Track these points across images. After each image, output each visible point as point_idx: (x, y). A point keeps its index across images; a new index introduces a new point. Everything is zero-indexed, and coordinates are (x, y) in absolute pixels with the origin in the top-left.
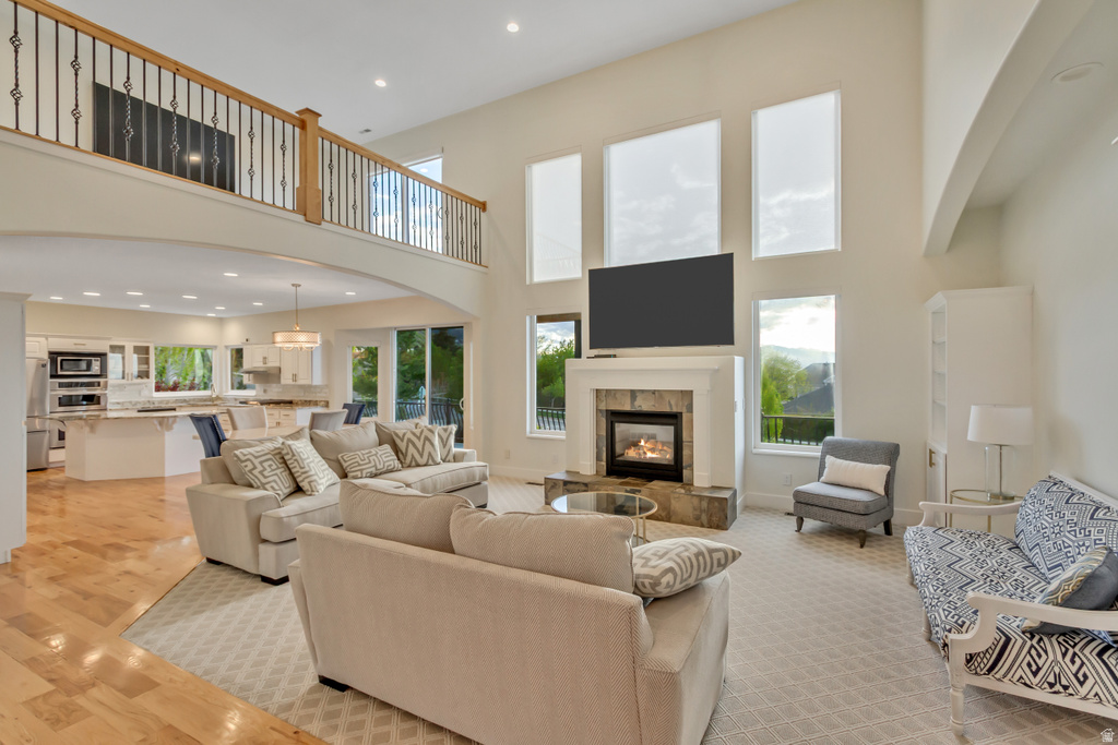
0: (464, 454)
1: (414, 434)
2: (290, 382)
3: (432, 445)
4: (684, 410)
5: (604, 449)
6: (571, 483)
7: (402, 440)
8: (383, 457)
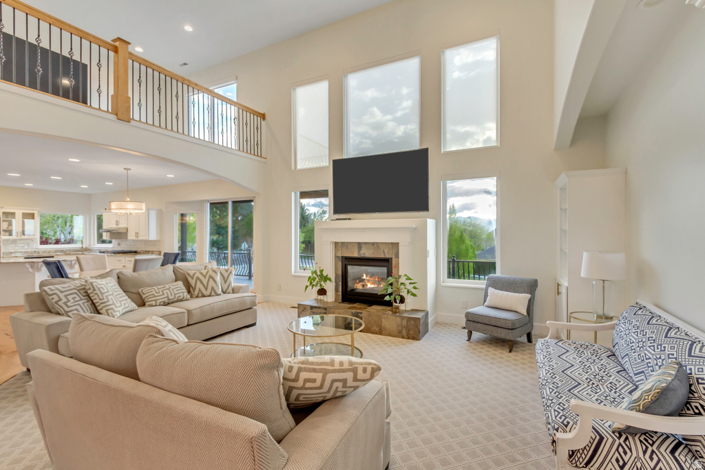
0: (241, 287)
1: (201, 274)
2: (134, 238)
3: (215, 281)
4: (393, 257)
5: (340, 283)
6: (315, 307)
7: (192, 278)
8: (175, 290)
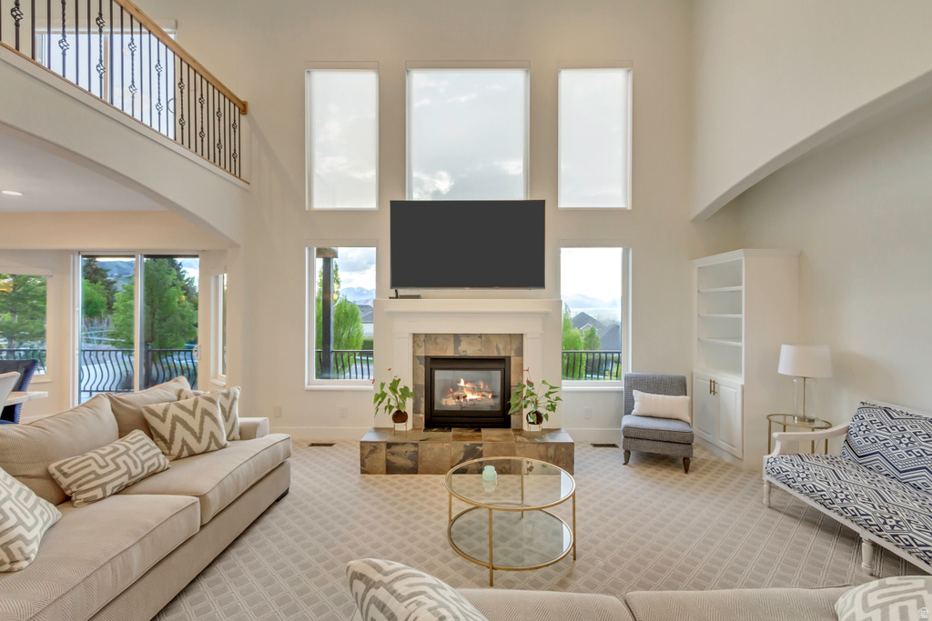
0: (256, 426)
1: (183, 408)
3: (215, 420)
4: (513, 354)
5: (423, 400)
6: (396, 444)
7: (163, 420)
8: (139, 453)
